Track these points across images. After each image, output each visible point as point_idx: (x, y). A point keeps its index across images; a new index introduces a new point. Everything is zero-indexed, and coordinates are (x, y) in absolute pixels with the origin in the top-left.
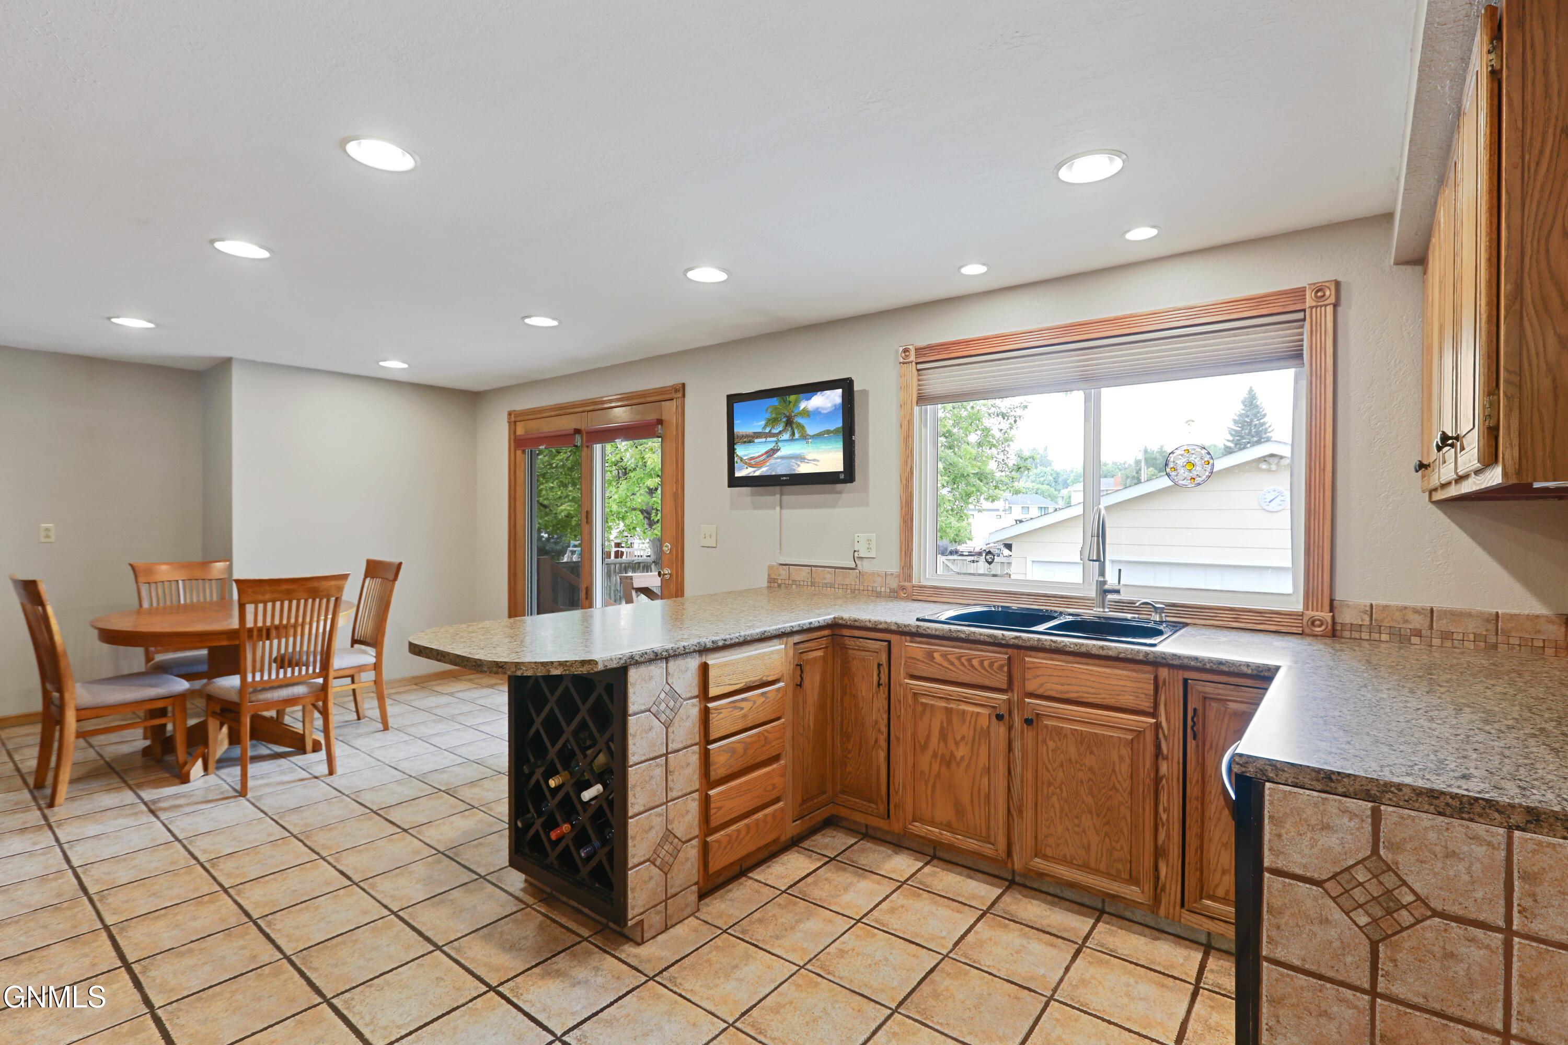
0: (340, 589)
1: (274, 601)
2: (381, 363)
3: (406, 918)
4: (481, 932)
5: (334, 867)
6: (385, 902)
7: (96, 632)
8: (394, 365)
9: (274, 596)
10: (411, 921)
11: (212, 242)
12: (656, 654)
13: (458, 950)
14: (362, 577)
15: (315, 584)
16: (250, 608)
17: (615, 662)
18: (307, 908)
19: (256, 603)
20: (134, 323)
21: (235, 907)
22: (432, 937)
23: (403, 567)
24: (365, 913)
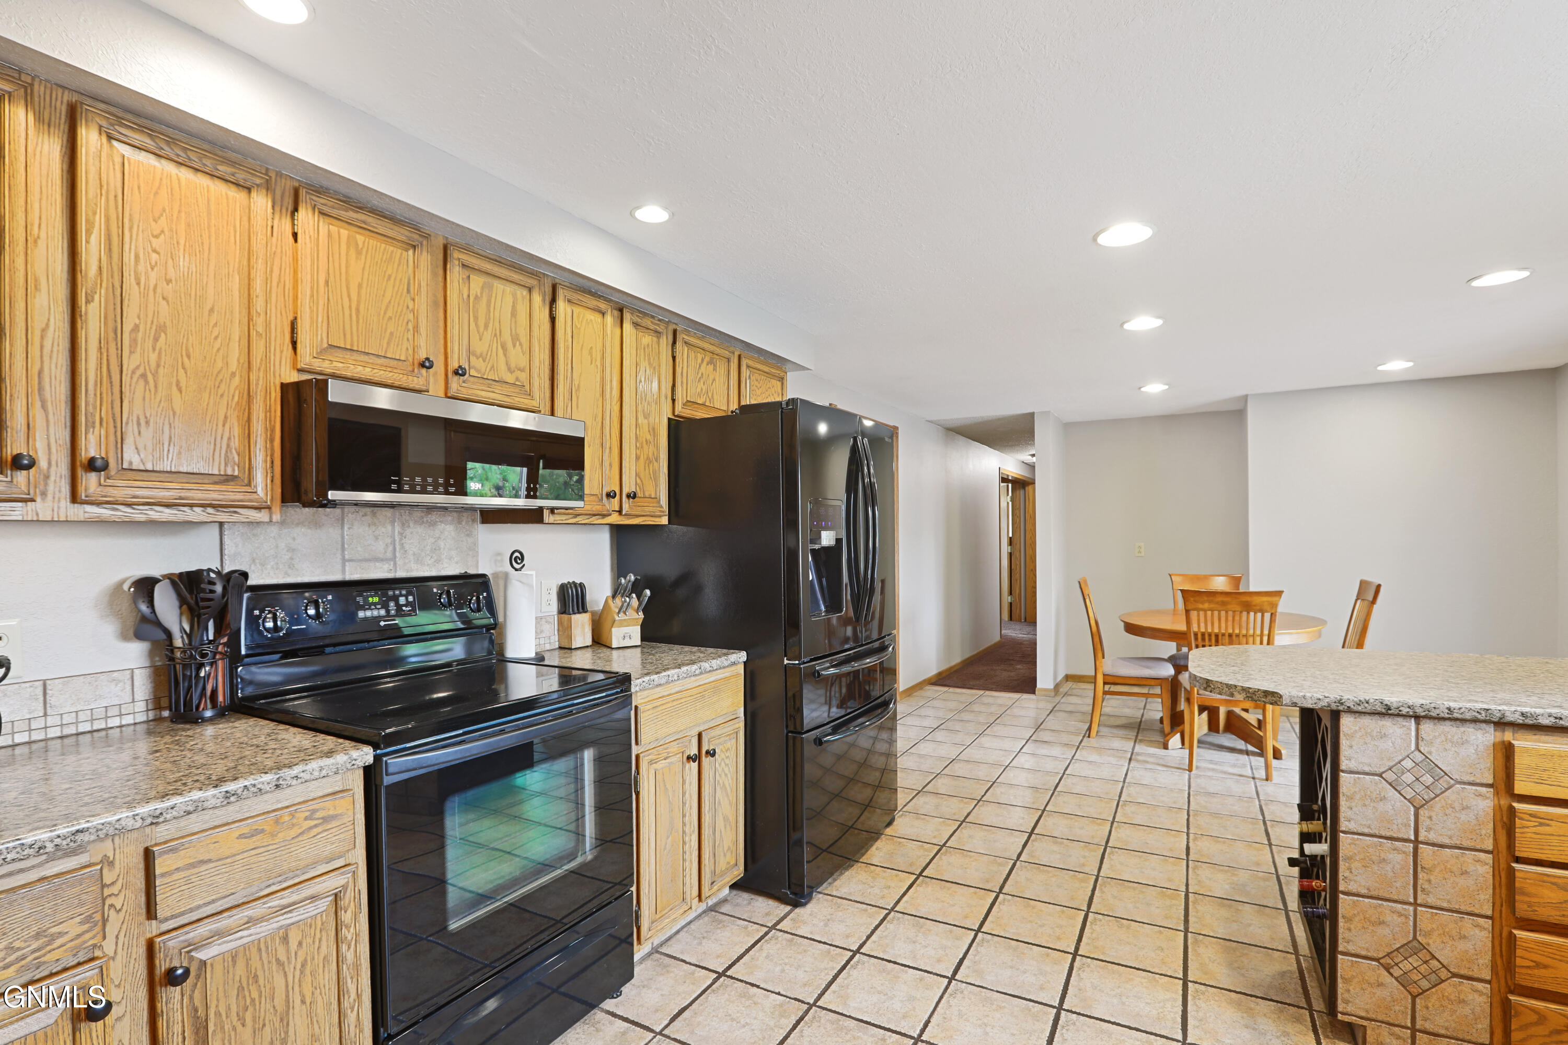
0: (1274, 606)
1: (1212, 610)
2: (1380, 368)
3: (1191, 900)
4: (1228, 943)
5: (1188, 842)
6: (1190, 882)
7: (1123, 624)
8: (1397, 366)
9: (1212, 606)
10: (1190, 904)
11: (1122, 325)
12: (1388, 708)
13: (1196, 941)
14: (1355, 598)
15: (1247, 599)
16: (1194, 614)
17: (1310, 701)
18: (1140, 857)
19: (1198, 610)
20: (1155, 388)
21: (1107, 834)
22: (1191, 922)
23: (1382, 589)
24: (1170, 880)
